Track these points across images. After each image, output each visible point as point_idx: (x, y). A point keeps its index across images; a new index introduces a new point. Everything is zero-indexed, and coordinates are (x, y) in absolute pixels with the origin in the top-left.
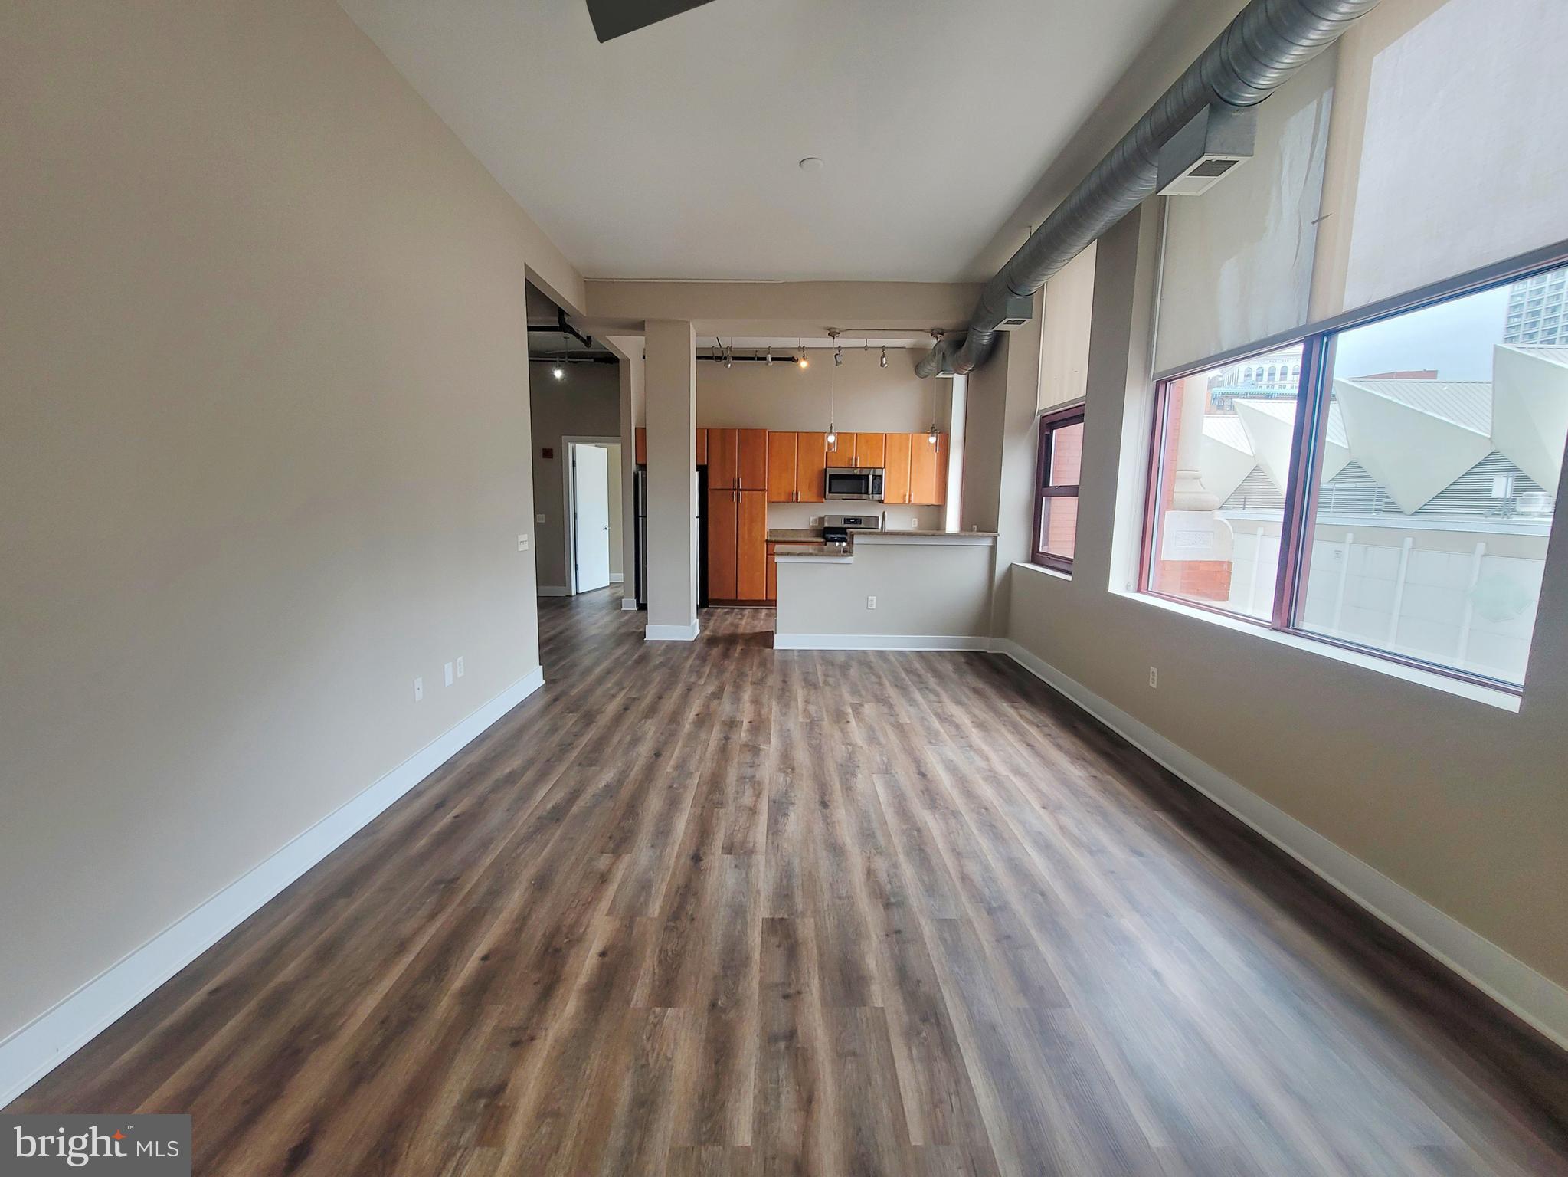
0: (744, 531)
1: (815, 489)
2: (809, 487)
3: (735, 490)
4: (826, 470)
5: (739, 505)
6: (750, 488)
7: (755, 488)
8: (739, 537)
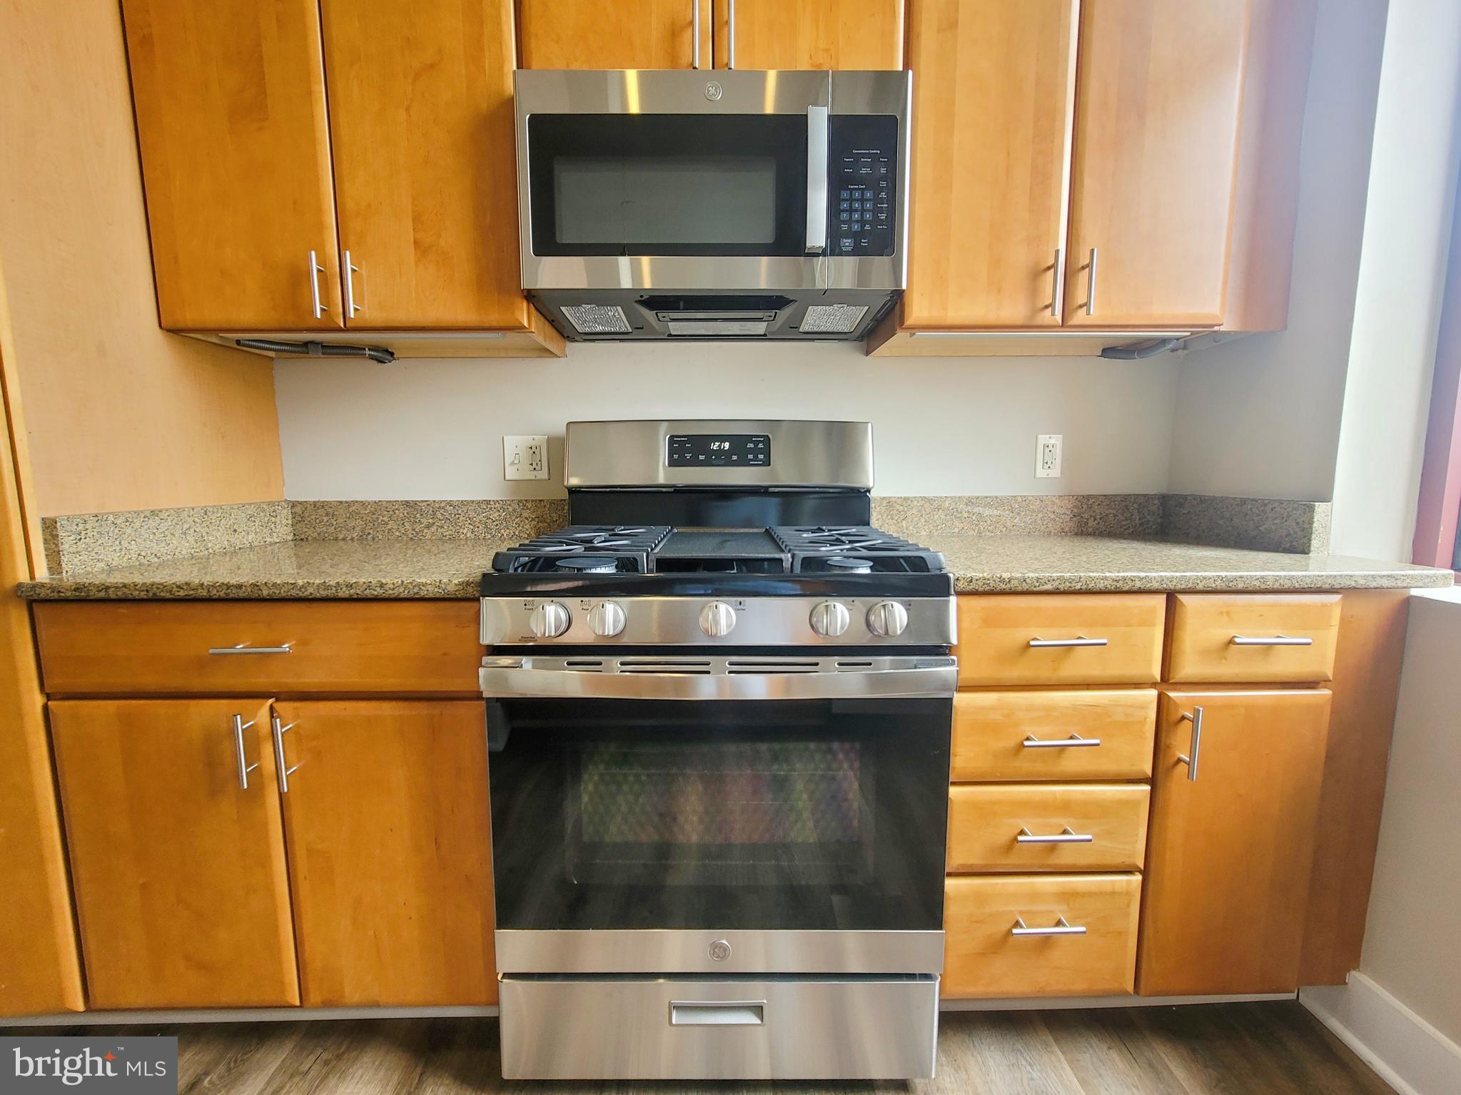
2: (420, 223)
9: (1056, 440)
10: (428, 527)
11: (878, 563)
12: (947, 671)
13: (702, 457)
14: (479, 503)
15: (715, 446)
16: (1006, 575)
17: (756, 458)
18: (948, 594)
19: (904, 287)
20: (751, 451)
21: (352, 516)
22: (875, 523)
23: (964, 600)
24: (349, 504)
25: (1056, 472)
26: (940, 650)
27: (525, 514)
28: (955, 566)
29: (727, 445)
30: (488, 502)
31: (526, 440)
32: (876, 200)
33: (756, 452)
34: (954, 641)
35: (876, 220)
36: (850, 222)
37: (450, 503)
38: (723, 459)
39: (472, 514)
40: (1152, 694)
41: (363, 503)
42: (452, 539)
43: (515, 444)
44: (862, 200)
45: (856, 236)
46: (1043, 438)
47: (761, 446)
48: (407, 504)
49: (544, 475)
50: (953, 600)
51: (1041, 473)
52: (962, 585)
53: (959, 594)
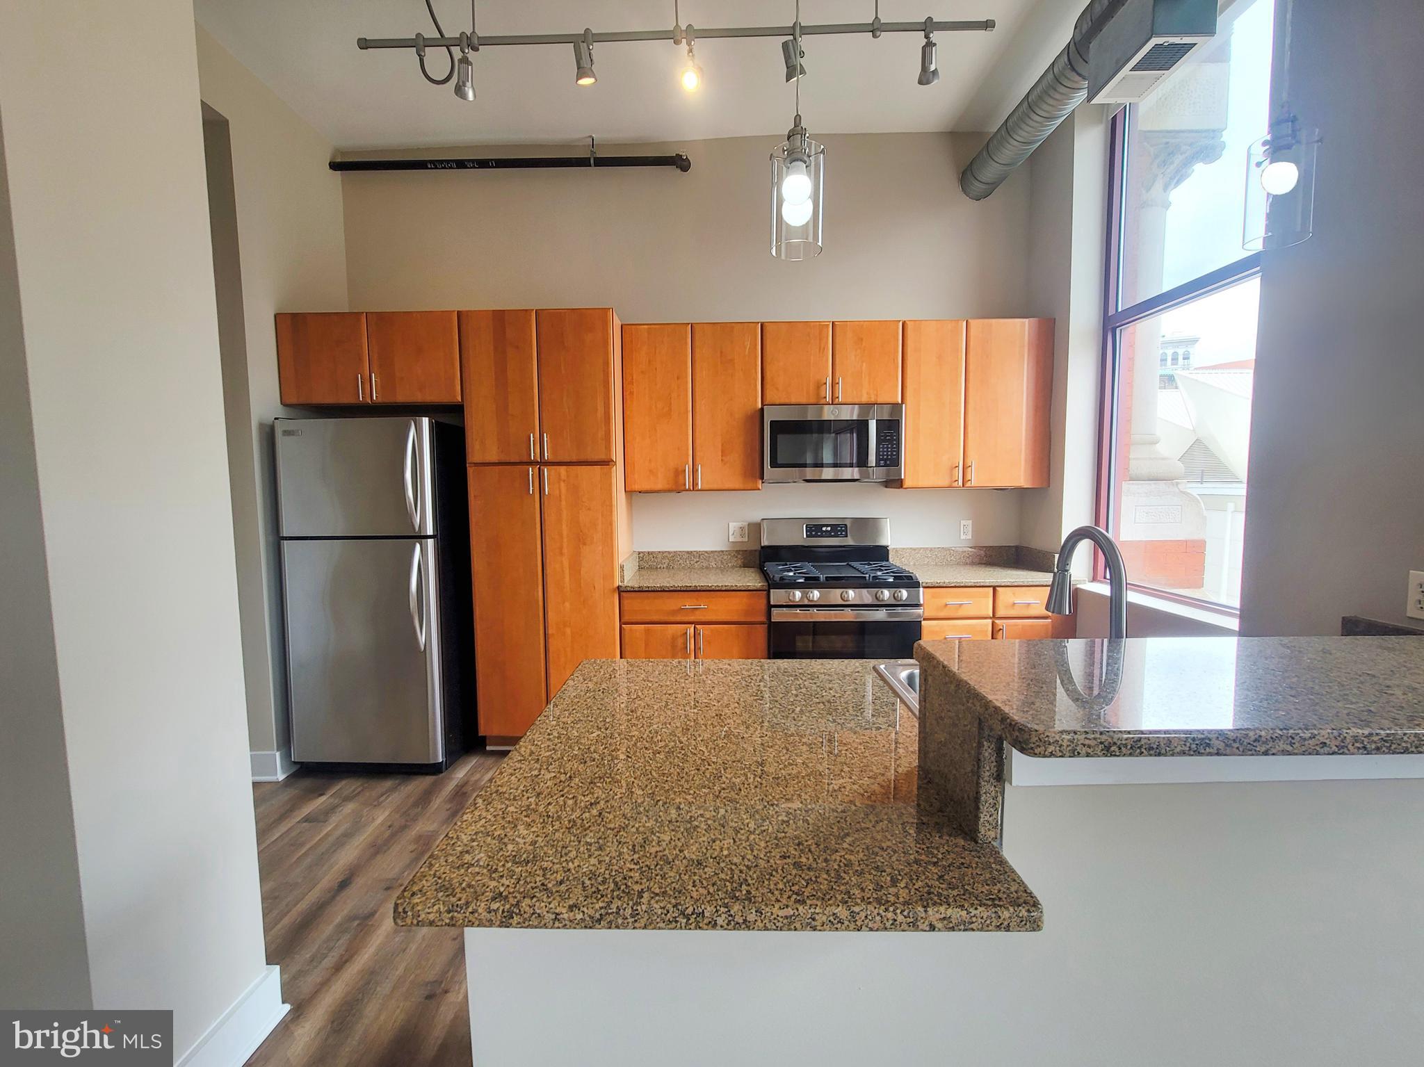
0: (559, 565)
1: (736, 458)
2: (723, 453)
3: (531, 463)
4: (762, 409)
5: (546, 500)
6: (574, 459)
7: (582, 458)
8: (549, 580)
9: (970, 522)
10: (696, 562)
11: (895, 578)
12: (920, 611)
13: (819, 534)
14: (719, 552)
15: (824, 529)
16: (939, 581)
17: (841, 534)
18: (919, 587)
19: (903, 477)
20: (839, 531)
21: (664, 558)
22: (890, 560)
23: (925, 589)
24: (663, 552)
25: (970, 537)
26: (917, 605)
27: (739, 556)
28: (922, 578)
29: (829, 529)
30: (722, 551)
31: (739, 524)
32: (892, 448)
33: (842, 531)
34: (922, 602)
35: (892, 455)
36: (883, 455)
37: (706, 552)
38: (827, 534)
39: (716, 557)
40: (990, 621)
41: (669, 552)
42: (707, 568)
43: (734, 526)
44: (888, 448)
45: (885, 460)
46: (963, 522)
47: (843, 529)
48: (688, 552)
49: (746, 539)
50: (921, 589)
51: (963, 537)
52: (924, 585)
53: (924, 587)
